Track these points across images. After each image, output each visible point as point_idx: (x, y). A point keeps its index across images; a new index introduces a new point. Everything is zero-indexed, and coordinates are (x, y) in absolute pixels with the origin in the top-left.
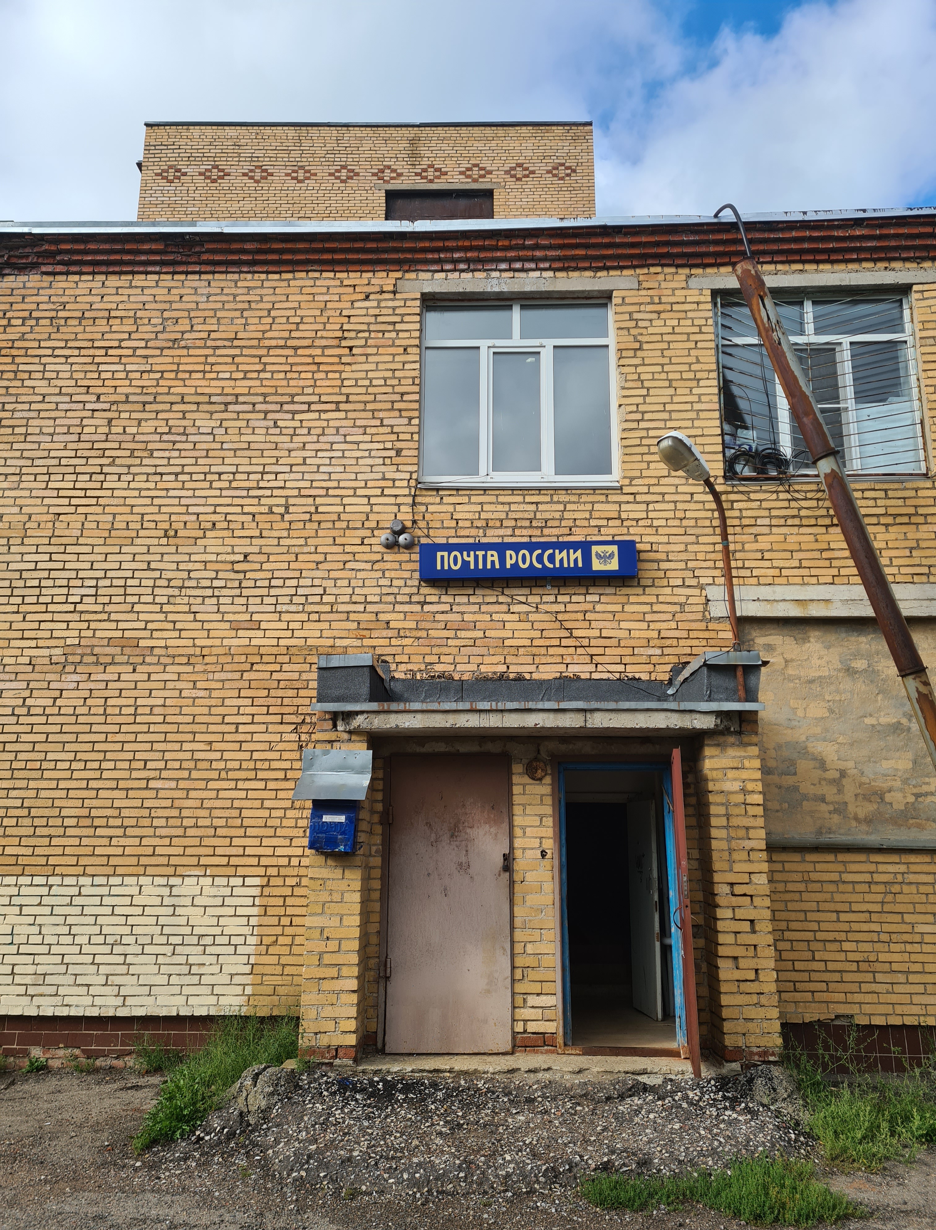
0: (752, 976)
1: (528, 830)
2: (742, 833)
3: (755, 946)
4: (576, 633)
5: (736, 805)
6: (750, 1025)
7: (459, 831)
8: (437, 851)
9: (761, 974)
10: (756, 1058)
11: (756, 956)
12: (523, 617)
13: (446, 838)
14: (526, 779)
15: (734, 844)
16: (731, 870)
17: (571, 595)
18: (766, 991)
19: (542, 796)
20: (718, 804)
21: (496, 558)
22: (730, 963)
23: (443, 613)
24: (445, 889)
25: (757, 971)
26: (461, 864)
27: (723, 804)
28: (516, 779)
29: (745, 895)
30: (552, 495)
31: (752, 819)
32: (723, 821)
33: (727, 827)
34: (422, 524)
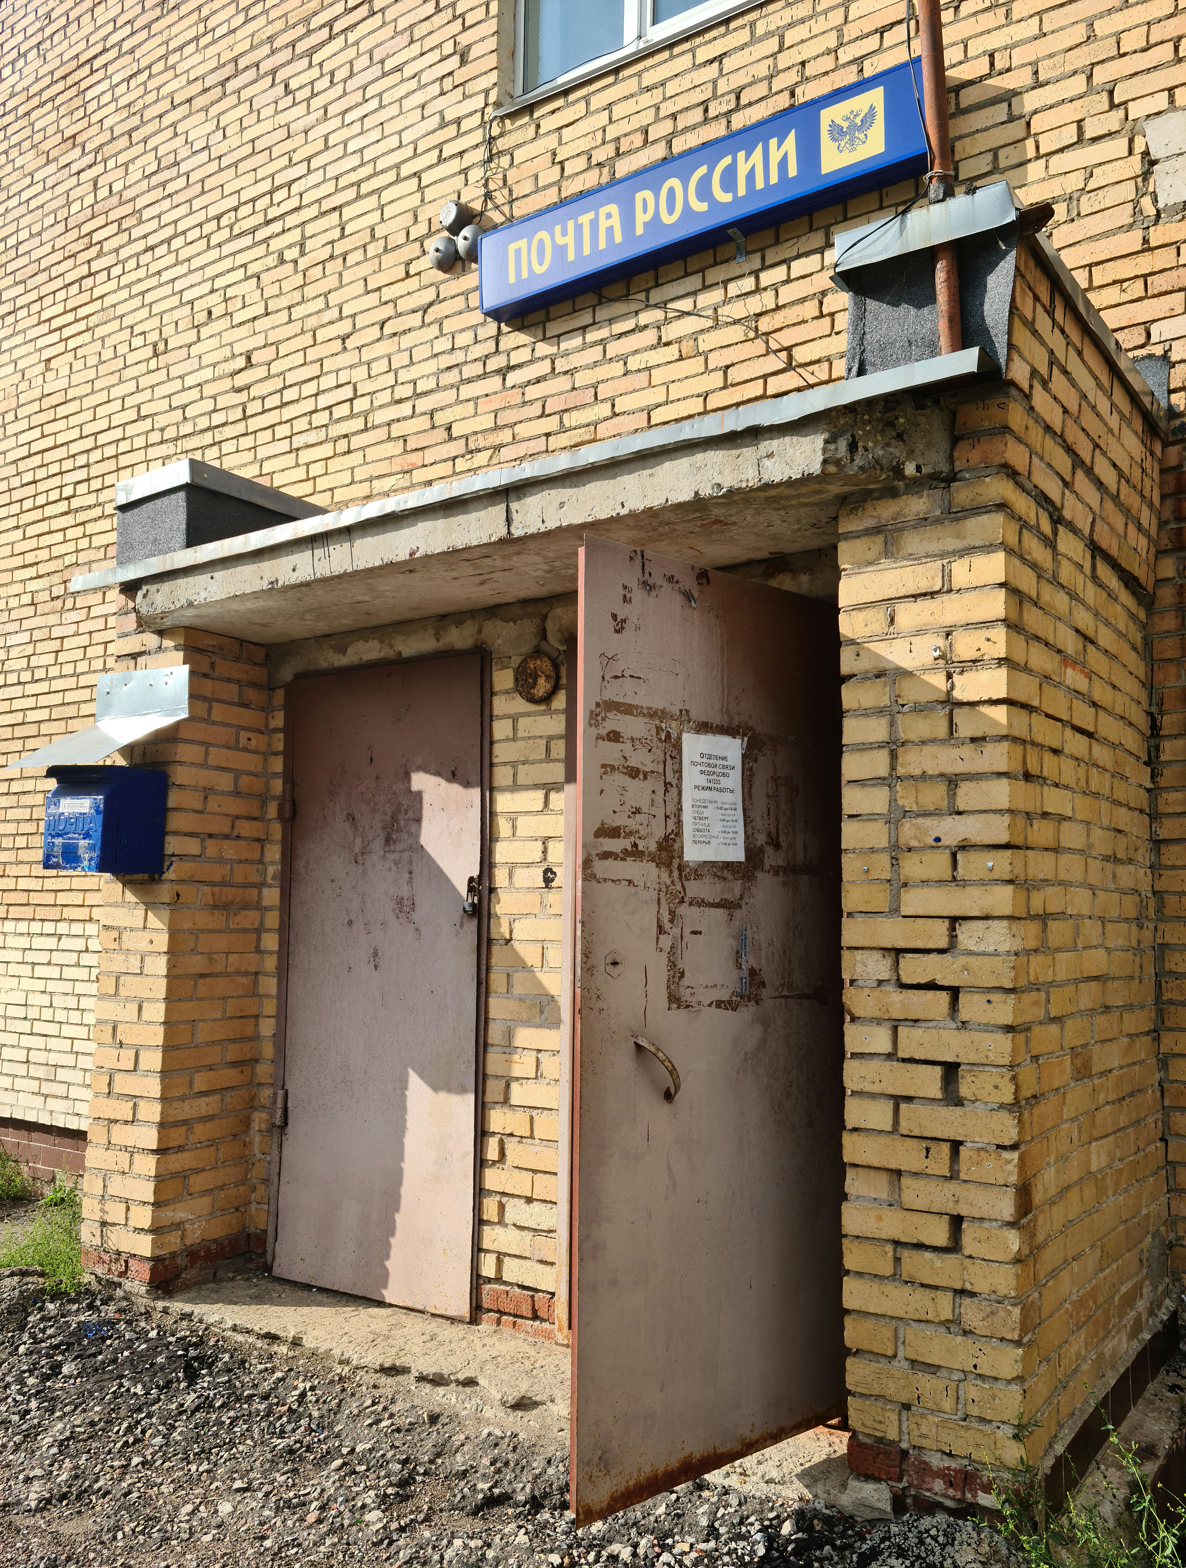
0: (940, 1234)
1: (521, 821)
2: (933, 796)
3: (956, 1145)
4: (801, 355)
5: (919, 709)
6: (926, 1383)
7: (400, 830)
8: (364, 874)
9: (970, 1235)
10: (939, 1485)
11: (953, 1176)
12: (687, 347)
13: (378, 845)
14: (519, 705)
15: (908, 832)
16: (895, 910)
17: (787, 262)
18: (981, 1286)
19: (550, 739)
20: (866, 713)
21: (616, 222)
22: (880, 1187)
23: (538, 381)
24: (376, 954)
25: (957, 1221)
26: (400, 902)
27: (880, 711)
28: (501, 705)
29: (932, 986)
30: (753, 24)
31: (967, 751)
32: (879, 765)
33: (891, 780)
34: (500, 198)
